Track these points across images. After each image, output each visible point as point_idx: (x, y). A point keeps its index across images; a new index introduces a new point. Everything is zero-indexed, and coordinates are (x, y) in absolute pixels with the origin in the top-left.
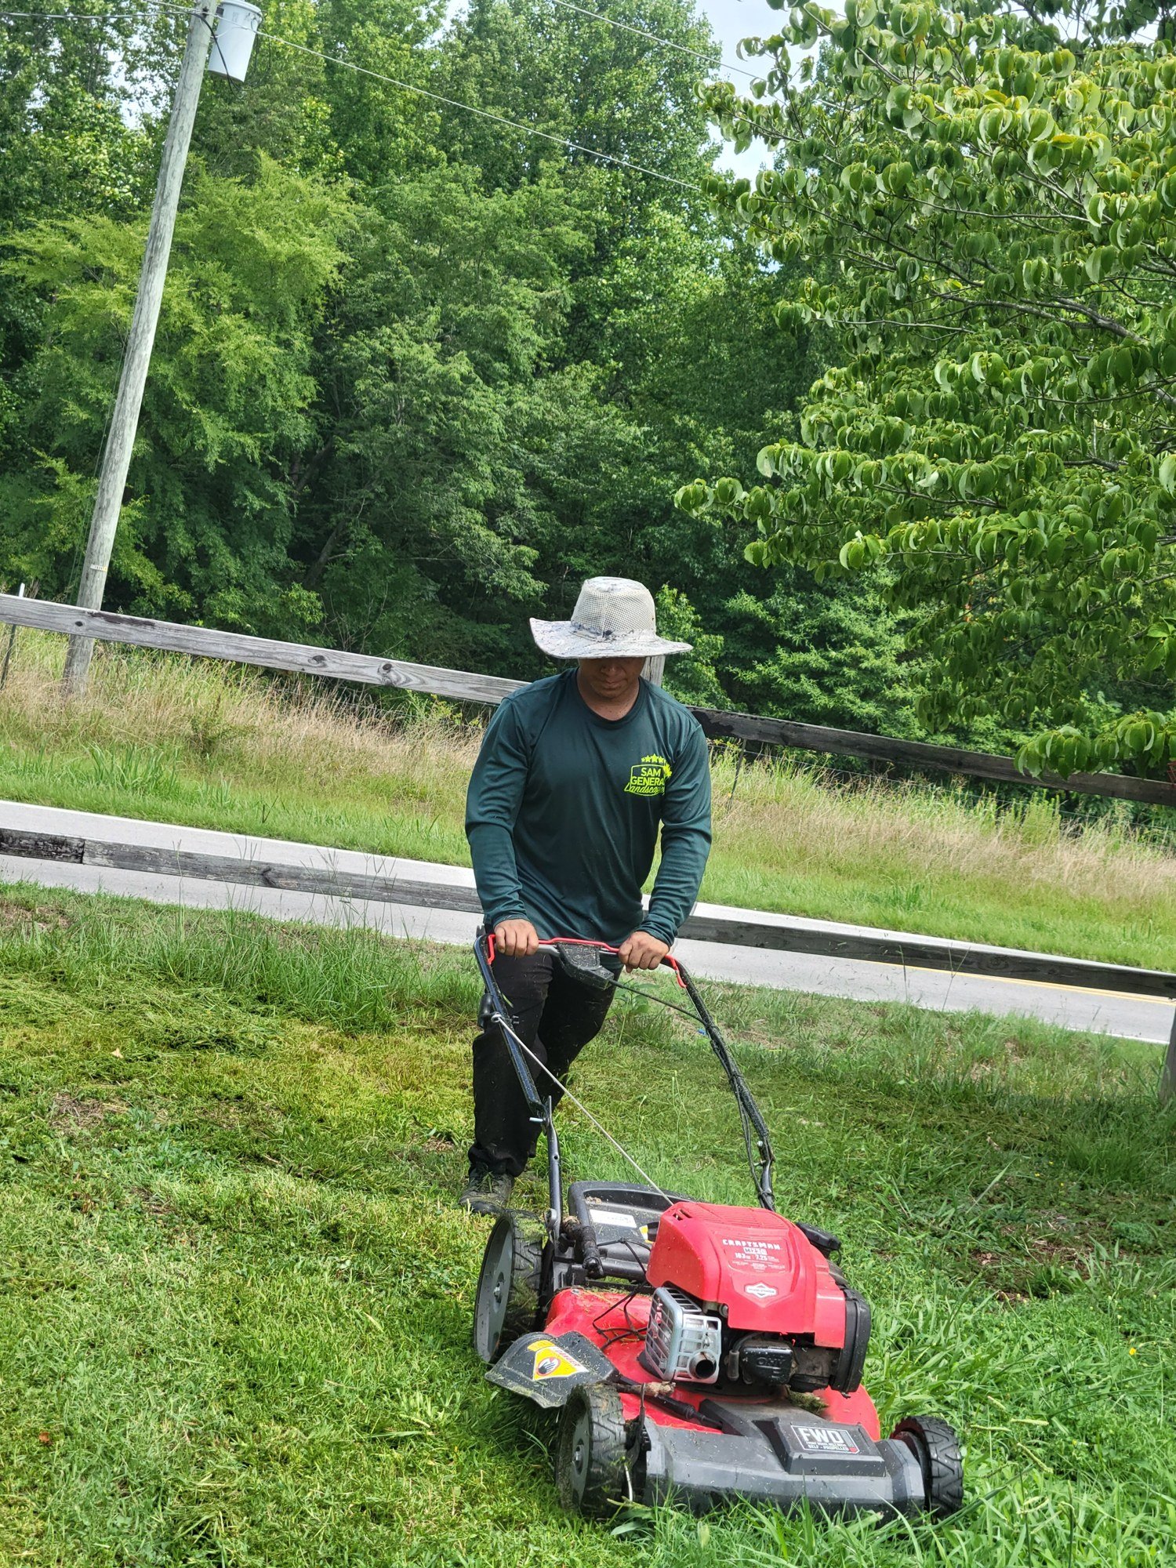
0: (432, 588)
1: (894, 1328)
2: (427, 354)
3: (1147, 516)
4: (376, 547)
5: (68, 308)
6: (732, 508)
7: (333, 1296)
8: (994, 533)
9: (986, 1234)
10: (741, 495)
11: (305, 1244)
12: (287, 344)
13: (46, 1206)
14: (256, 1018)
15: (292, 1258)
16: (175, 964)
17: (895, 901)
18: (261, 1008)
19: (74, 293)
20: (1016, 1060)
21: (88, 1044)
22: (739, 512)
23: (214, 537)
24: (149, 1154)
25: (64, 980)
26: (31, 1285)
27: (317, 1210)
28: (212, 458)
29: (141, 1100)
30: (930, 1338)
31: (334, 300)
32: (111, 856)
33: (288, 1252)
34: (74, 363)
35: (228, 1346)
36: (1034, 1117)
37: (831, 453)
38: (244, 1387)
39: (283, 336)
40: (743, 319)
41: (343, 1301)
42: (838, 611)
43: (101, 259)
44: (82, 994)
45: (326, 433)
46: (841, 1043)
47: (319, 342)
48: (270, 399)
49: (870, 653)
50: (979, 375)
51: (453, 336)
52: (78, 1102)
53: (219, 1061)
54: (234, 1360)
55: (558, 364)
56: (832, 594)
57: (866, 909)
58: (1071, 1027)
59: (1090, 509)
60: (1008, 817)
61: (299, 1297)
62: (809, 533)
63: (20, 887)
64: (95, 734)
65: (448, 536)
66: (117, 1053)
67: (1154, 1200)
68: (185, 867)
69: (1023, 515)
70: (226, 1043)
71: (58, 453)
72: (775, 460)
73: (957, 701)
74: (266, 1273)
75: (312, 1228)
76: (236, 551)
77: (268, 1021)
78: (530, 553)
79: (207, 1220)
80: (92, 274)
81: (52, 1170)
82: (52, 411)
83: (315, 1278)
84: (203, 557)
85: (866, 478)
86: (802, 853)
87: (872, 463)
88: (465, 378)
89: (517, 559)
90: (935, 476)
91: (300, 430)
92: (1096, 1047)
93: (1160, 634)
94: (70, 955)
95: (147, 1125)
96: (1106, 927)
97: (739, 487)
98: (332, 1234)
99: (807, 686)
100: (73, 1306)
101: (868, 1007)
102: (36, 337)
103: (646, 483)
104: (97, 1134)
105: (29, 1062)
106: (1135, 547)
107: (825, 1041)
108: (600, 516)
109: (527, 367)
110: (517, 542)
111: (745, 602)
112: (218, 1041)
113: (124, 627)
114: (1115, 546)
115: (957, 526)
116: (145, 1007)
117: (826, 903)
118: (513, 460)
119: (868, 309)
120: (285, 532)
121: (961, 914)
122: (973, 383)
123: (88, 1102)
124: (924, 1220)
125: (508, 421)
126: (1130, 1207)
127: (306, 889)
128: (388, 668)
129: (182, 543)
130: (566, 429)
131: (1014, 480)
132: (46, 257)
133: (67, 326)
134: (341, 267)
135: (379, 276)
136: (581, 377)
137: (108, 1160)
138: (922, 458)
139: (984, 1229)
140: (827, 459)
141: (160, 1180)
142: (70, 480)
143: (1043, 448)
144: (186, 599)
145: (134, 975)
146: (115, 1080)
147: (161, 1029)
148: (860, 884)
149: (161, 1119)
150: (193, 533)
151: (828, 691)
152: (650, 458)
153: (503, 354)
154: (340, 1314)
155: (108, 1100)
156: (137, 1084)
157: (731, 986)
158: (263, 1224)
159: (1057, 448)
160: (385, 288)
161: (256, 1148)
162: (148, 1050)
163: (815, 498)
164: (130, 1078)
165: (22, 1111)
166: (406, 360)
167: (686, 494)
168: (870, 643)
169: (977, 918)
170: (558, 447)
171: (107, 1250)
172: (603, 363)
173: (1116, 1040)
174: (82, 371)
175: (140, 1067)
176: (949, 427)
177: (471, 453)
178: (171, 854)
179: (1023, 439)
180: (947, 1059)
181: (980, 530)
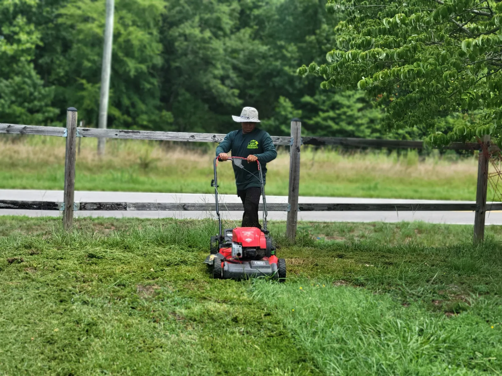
0: (206, 106)
1: (417, 329)
2: (197, 32)
3: (456, 59)
4: (188, 95)
5: (80, 31)
6: (315, 73)
7: (242, 340)
8: (406, 71)
9: (435, 295)
10: (318, 68)
11: (228, 325)
12: (151, 34)
13: (145, 322)
14: (190, 253)
15: (225, 329)
16: (161, 239)
17: (369, 189)
18: (191, 250)
19: (81, 26)
20: (419, 235)
21: (142, 268)
22: (318, 73)
23: (136, 99)
24: (171, 301)
25: (129, 248)
26: (148, 348)
27: (228, 313)
28: (132, 73)
29: (163, 284)
30: (429, 331)
31: (165, 18)
32: (135, 207)
33: (223, 327)
34: (84, 48)
35: (215, 360)
36: (437, 254)
37: (350, 52)
38: (223, 373)
39: (150, 31)
40: (296, 8)
41: (245, 341)
42: (337, 98)
43: (89, 14)
44: (135, 252)
45: (167, 61)
46: (363, 236)
47: (161, 32)
48: (148, 52)
49: (349, 110)
50: (398, 21)
51: (204, 24)
52: (144, 287)
53: (183, 268)
54: (217, 364)
55: (238, 29)
56: (335, 93)
57: (361, 192)
58: (434, 223)
59: (437, 60)
60: (402, 158)
61: (231, 341)
62: (341, 77)
63: (98, 218)
64: (110, 166)
65: (210, 89)
66: (152, 270)
67: (483, 276)
68: (159, 207)
69: (415, 64)
70: (184, 262)
71: (83, 78)
72: (332, 56)
73: (393, 124)
74: (219, 335)
75: (228, 319)
76: (144, 102)
77: (194, 253)
78: (236, 91)
79: (195, 320)
80: (86, 19)
81: (144, 310)
82: (80, 65)
83: (234, 335)
84: (133, 105)
85: (363, 58)
86: (338, 177)
87: (364, 53)
88: (210, 38)
89: (233, 94)
90: (385, 54)
91: (159, 61)
92: (443, 228)
93: (465, 97)
94: (129, 240)
95: (167, 292)
96: (438, 189)
97: (317, 66)
98: (235, 320)
99: (330, 123)
100: (163, 353)
101: (369, 224)
102: (71, 42)
103: (271, 64)
104: (153, 297)
105: (125, 276)
106: (454, 70)
107: (358, 236)
108: (258, 77)
109: (228, 32)
110: (232, 88)
111: (307, 99)
112: (182, 262)
113: (131, 134)
114: (447, 70)
115: (394, 70)
116: (156, 254)
117: (348, 192)
118: (227, 62)
119: (354, 3)
120: (158, 94)
121: (391, 190)
122: (396, 24)
123: (147, 287)
124: (414, 293)
125: (225, 50)
126: (476, 280)
127: (197, 210)
128: (214, 136)
129: (126, 102)
130: (243, 50)
131: (410, 52)
132: (72, 16)
133: (81, 37)
134: (165, 7)
135: (178, 8)
136: (246, 33)
137: (160, 304)
138: (380, 50)
139: (434, 293)
140: (349, 54)
141: (178, 309)
142: (88, 86)
143: (417, 41)
144: (129, 120)
145: (150, 244)
146: (154, 279)
147: (163, 260)
148: (358, 185)
149: (171, 289)
150: (129, 98)
151: (337, 124)
152: (271, 56)
153: (221, 29)
154: (245, 345)
155: (153, 285)
156: (160, 279)
157: (325, 223)
158: (213, 319)
159: (421, 40)
160: (180, 12)
161: (204, 295)
162: (161, 268)
163: (342, 66)
164: (157, 278)
165: (129, 292)
166: (190, 34)
167: (300, 70)
168: (349, 107)
169: (396, 191)
170: (241, 56)
171: (168, 334)
172: (251, 27)
173: (449, 225)
174: (87, 50)
175: (160, 273)
176: (385, 37)
177: (214, 62)
178: (153, 204)
179: (410, 38)
180: (397, 238)
181: (402, 70)
